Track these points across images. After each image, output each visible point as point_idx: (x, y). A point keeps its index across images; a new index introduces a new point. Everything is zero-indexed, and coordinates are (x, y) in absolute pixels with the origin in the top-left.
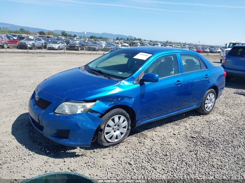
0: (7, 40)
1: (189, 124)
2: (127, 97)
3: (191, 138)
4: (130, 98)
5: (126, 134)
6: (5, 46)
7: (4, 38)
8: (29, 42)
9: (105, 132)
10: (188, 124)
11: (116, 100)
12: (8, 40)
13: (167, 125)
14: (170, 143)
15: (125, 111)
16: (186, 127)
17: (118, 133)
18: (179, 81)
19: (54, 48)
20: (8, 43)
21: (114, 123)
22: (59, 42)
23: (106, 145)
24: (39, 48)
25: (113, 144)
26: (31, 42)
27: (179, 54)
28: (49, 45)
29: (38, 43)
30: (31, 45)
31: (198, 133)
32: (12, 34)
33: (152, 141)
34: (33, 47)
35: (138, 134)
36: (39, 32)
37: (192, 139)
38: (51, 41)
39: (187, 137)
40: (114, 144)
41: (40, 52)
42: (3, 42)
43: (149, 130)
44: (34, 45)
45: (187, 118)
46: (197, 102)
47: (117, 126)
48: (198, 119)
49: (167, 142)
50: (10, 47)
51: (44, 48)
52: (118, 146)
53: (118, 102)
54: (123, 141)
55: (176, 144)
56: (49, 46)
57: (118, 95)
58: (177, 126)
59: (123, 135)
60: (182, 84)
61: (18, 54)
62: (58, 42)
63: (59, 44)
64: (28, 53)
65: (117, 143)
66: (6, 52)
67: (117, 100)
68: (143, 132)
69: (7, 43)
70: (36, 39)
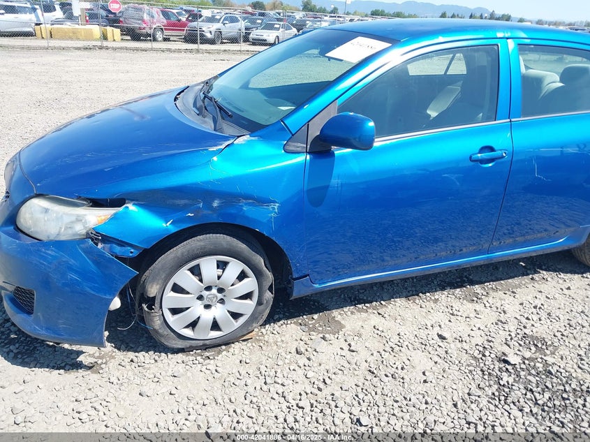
0: (163, 22)
1: (522, 304)
2: (247, 197)
3: (497, 365)
4: (262, 201)
5: (253, 318)
6: (159, 36)
7: (156, 16)
8: (210, 25)
9: (166, 305)
10: (517, 302)
11: (201, 205)
12: (165, 21)
13: (438, 295)
14: (402, 373)
15: (244, 246)
16: (504, 312)
17: (218, 312)
18: (491, 149)
19: (266, 40)
20: (166, 29)
21: (201, 280)
22: (278, 26)
23: (175, 346)
24: (234, 40)
25: (201, 343)
26: (214, 27)
27: (511, 44)
28: (255, 34)
29: (230, 29)
30: (213, 34)
31: (540, 345)
32: (184, 8)
33: (346, 352)
34: (218, 38)
35: (316, 316)
36: (252, 3)
37: (500, 369)
38: (261, 24)
39: (484, 355)
40: (204, 345)
41: (225, 51)
42: (155, 26)
43: (360, 306)
44: (221, 32)
45: (526, 279)
46: (572, 229)
47: (214, 291)
48: (569, 288)
49: (395, 366)
50: (172, 38)
51: (244, 41)
52: (220, 353)
53: (210, 212)
54: (244, 338)
55: (425, 378)
56: (255, 37)
57: (210, 187)
58: (470, 305)
59: (242, 320)
60: (502, 160)
61: (176, 55)
62: (276, 26)
63: (278, 29)
64: (198, 51)
65: (218, 341)
66: (152, 49)
67: (208, 205)
68: (336, 313)
69: (162, 29)
70: (225, 19)
